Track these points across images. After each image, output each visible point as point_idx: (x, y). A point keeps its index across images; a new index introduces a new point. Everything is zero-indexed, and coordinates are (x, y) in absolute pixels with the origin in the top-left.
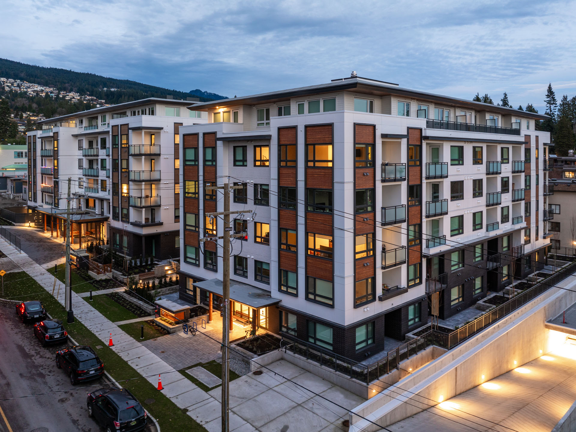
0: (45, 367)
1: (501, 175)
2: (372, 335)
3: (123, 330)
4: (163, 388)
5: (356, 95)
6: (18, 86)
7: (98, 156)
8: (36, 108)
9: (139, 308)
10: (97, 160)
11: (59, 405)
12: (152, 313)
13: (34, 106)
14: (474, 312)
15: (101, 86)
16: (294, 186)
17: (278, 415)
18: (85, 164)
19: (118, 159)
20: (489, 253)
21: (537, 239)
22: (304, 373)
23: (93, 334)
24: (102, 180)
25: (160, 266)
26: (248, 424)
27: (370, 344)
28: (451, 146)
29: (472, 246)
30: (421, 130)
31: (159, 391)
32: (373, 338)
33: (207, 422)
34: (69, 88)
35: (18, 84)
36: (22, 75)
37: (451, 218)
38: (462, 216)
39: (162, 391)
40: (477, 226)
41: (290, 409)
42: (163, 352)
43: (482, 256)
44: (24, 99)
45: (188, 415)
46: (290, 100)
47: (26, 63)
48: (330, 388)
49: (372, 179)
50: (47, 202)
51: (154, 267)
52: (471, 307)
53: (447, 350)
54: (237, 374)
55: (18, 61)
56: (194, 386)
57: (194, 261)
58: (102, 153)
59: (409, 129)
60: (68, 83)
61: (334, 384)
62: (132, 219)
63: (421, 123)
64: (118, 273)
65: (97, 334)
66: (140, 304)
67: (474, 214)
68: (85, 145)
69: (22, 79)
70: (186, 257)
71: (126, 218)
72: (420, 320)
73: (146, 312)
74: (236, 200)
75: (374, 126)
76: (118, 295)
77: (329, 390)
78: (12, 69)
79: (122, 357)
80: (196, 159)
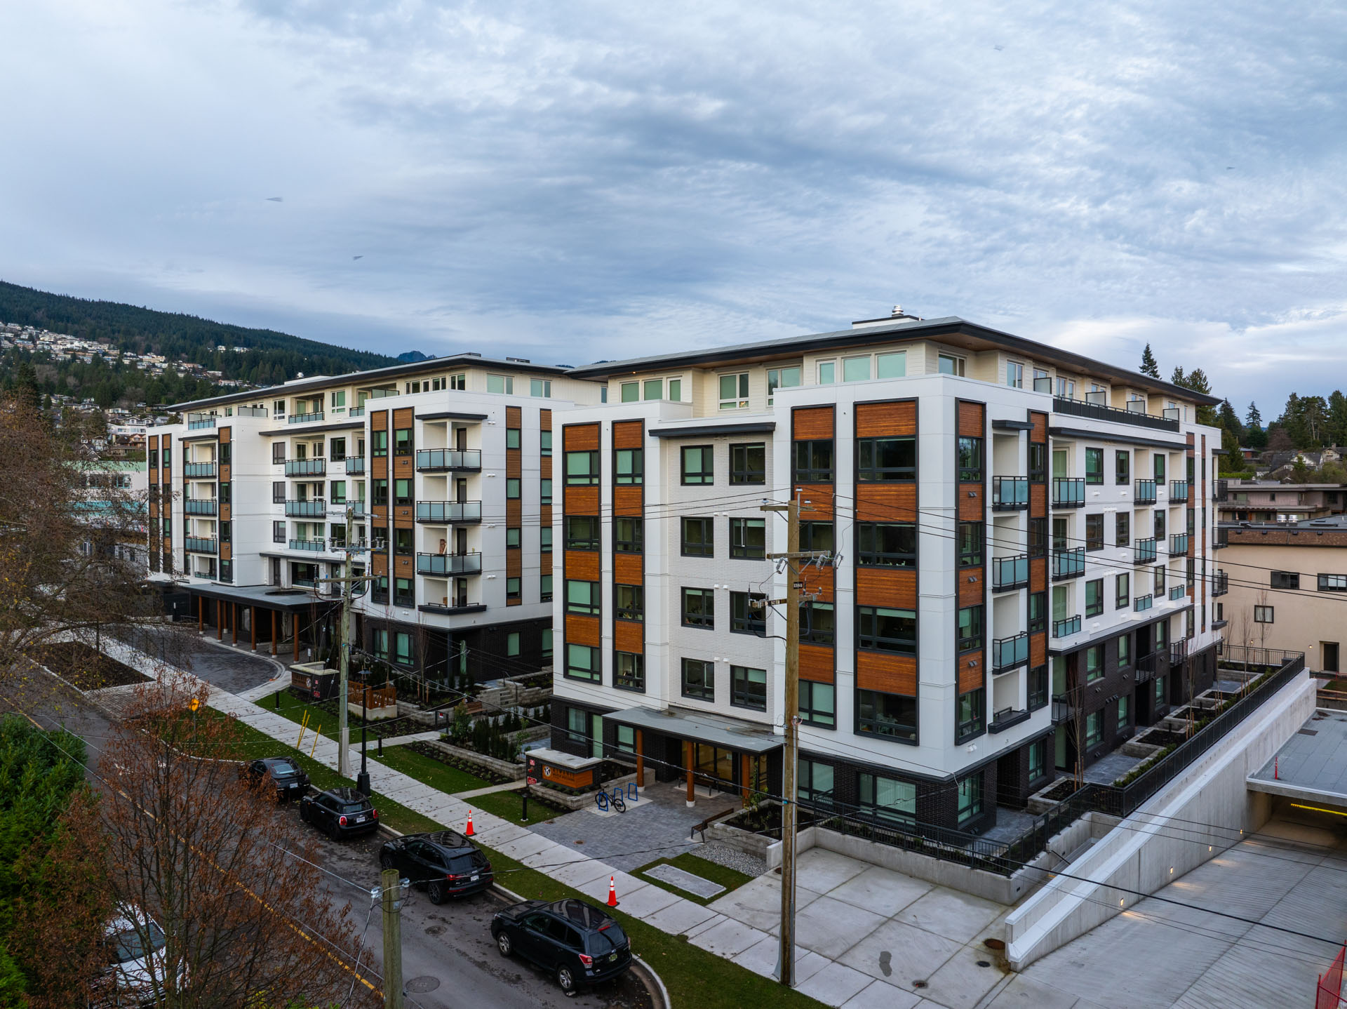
0: (361, 875)
1: (1155, 507)
2: (978, 797)
3: (478, 808)
4: (618, 903)
5: (941, 348)
6: (32, 339)
7: (323, 474)
8: (75, 386)
9: (486, 769)
10: (321, 485)
11: (431, 939)
12: (516, 777)
13: (71, 381)
14: (1124, 761)
15: (212, 343)
16: (831, 519)
17: (862, 937)
18: (290, 493)
19: (387, 480)
20: (1139, 655)
21: (1203, 631)
22: (868, 869)
23: (421, 815)
24: (334, 526)
25: (492, 692)
26: (812, 953)
27: (976, 814)
28: (1087, 449)
29: (1113, 639)
30: (1046, 415)
31: (613, 908)
32: (981, 803)
33: (735, 955)
34: (144, 345)
35: (31, 335)
36: (39, 315)
37: (1087, 582)
38: (1102, 580)
39: (616, 908)
40: (1122, 601)
41: (877, 926)
42: (580, 843)
43: (1128, 657)
44: (47, 367)
45: (692, 945)
46: (802, 357)
47: (45, 291)
48: (930, 891)
49: (979, 502)
50: (199, 573)
51: (479, 693)
52: (1114, 753)
53: (1120, 819)
54: (744, 875)
55: (28, 286)
56: (674, 898)
57: (588, 676)
58: (336, 471)
59: (1031, 412)
60: (140, 334)
61: (935, 883)
62: (420, 599)
63: (1044, 403)
64: (410, 705)
65: (430, 816)
66: (486, 761)
67: (1118, 577)
68: (290, 453)
69: (37, 325)
70: (567, 668)
71: (405, 597)
72: (1044, 773)
73: (501, 776)
74: (686, 552)
75: (983, 406)
76: (428, 747)
77: (931, 894)
78: (15, 301)
79: (505, 854)
80: (595, 472)
